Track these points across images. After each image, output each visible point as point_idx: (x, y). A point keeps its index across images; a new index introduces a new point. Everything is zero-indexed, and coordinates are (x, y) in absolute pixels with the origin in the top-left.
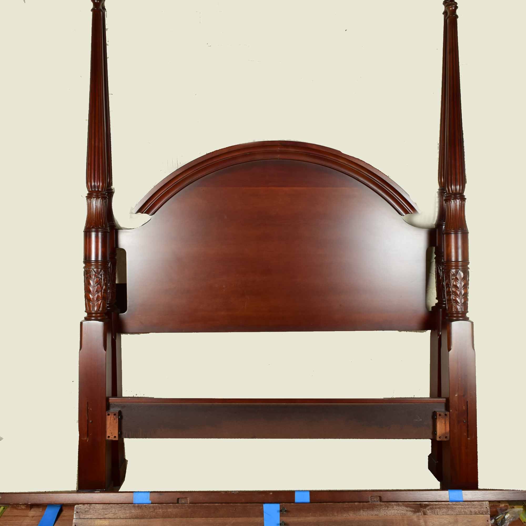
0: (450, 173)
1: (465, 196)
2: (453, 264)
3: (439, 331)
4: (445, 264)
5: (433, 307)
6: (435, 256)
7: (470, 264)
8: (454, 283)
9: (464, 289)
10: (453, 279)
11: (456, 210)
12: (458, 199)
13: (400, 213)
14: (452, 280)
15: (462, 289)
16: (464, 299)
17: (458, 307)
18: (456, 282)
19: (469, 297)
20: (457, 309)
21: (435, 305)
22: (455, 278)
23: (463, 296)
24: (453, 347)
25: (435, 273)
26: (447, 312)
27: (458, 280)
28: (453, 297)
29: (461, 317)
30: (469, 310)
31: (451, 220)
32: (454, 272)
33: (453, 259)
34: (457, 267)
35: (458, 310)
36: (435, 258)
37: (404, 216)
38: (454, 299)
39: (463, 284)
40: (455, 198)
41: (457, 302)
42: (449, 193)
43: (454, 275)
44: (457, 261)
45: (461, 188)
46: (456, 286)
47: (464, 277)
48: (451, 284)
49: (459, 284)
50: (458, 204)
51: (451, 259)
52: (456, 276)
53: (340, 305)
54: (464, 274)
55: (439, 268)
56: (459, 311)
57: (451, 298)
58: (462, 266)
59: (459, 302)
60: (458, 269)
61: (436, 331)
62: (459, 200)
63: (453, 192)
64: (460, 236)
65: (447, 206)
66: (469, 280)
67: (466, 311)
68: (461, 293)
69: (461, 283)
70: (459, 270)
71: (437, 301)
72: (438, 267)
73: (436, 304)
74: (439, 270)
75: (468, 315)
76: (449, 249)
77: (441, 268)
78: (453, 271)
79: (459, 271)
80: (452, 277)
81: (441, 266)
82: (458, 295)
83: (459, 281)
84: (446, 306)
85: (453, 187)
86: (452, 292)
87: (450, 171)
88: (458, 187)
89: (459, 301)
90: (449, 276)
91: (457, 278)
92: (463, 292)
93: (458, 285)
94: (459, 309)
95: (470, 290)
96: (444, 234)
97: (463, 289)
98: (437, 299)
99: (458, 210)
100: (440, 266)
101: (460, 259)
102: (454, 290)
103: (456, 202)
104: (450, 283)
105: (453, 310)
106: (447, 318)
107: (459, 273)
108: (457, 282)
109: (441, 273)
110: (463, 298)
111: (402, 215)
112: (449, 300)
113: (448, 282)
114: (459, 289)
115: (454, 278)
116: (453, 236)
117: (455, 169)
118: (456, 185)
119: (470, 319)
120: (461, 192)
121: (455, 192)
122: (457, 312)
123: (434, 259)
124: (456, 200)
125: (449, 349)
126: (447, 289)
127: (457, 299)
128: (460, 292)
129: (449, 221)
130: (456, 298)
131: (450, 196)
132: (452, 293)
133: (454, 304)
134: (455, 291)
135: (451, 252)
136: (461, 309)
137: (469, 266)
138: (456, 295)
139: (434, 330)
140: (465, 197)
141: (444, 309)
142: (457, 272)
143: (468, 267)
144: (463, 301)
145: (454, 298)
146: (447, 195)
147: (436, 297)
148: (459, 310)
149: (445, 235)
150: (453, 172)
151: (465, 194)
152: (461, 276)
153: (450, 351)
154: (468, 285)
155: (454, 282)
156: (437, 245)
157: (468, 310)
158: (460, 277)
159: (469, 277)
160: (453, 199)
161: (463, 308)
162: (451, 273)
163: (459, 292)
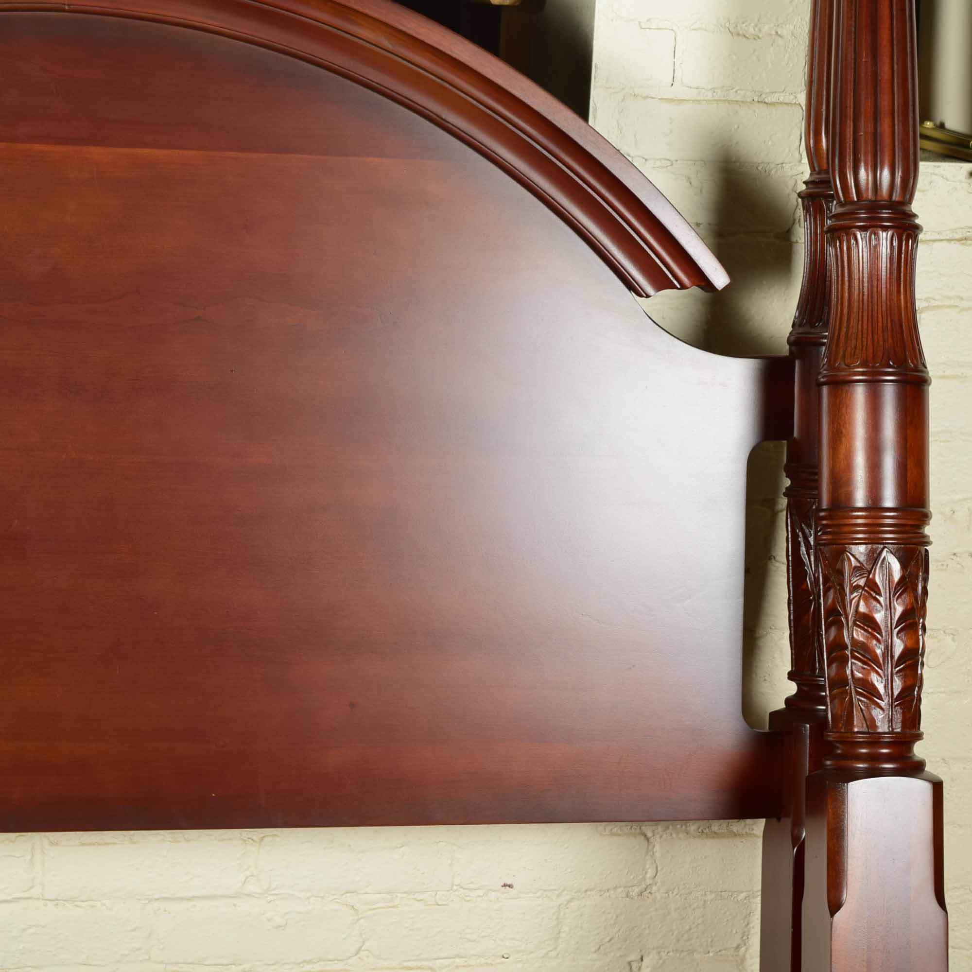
0: (850, 112)
1: (915, 216)
2: (860, 521)
3: (797, 825)
4: (824, 518)
5: (774, 715)
6: (787, 482)
7: (931, 522)
8: (862, 608)
9: (902, 634)
10: (858, 587)
11: (874, 278)
12: (885, 229)
13: (630, 285)
14: (851, 593)
15: (895, 631)
16: (904, 678)
17: (879, 716)
18: (867, 605)
19: (928, 673)
20: (871, 723)
21: (782, 706)
22: (866, 585)
23: (897, 666)
24: (851, 896)
25: (785, 561)
26: (831, 739)
27: (880, 595)
28: (854, 669)
29: (888, 758)
30: (924, 726)
31: (853, 323)
32: (862, 558)
33: (860, 499)
34: (874, 538)
35: (876, 727)
36: (788, 493)
37: (648, 296)
38: (859, 679)
39: (899, 609)
40: (873, 225)
41: (871, 692)
42: (848, 201)
43: (859, 569)
44: (875, 507)
45: (898, 180)
46: (868, 622)
47: (902, 579)
48: (848, 608)
49: (883, 613)
50: (884, 250)
51: (849, 496)
52: (870, 572)
53: (352, 705)
54: (904, 566)
55: (801, 539)
56: (880, 730)
57: (848, 672)
58: (899, 528)
59: (882, 690)
60: (879, 541)
61: (787, 822)
62: (890, 233)
63: (865, 196)
64: (889, 393)
65: (839, 258)
66: (925, 592)
67: (914, 731)
68: (889, 650)
69: (890, 608)
70: (882, 546)
71: (792, 688)
72: (800, 534)
73: (788, 701)
74: (803, 549)
75: (919, 750)
76: (842, 451)
77: (811, 540)
78: (860, 551)
79: (884, 554)
80: (854, 580)
81: (810, 527)
82: (875, 660)
83: (881, 599)
84: (826, 710)
85: (862, 173)
86: (850, 648)
87: (850, 102)
88: (885, 175)
89: (881, 688)
90: (841, 573)
91: (872, 586)
92: (899, 647)
93: (879, 617)
94: (879, 724)
95: (930, 642)
96: (820, 385)
97: (899, 632)
98: (791, 676)
99: (884, 277)
100: (807, 531)
101: (889, 499)
102: (861, 639)
103: (873, 243)
104: (844, 608)
105: (856, 730)
106: (828, 763)
107: (884, 558)
108: (875, 603)
109: (809, 561)
110: (897, 672)
111: (640, 295)
112: (840, 682)
113: (833, 600)
114: (881, 634)
115: (862, 582)
116: (860, 394)
117: (875, 95)
118: (875, 169)
119: (927, 768)
120: (896, 197)
121: (870, 195)
122: (875, 739)
123: (783, 496)
124: (876, 234)
125: (835, 906)
126: (833, 631)
127: (874, 678)
128: (886, 647)
129: (844, 330)
130: (869, 674)
131: (851, 215)
132: (852, 651)
133: (859, 702)
134: (863, 643)
135: (849, 467)
136: (891, 721)
137: (928, 530)
138: (870, 660)
139: (779, 820)
140: (917, 221)
141: (820, 725)
142: (874, 558)
143: (925, 536)
144: (898, 685)
145: (859, 675)
146: (840, 210)
147: (789, 668)
148: (882, 727)
149: (825, 390)
150: (866, 106)
151: (916, 207)
152: (890, 575)
153: (837, 915)
154: (924, 616)
155: (862, 603)
156: (796, 434)
157: (922, 729)
158: (886, 577)
159: (926, 580)
160: (863, 229)
161: (898, 717)
162: (849, 560)
163: (882, 647)
